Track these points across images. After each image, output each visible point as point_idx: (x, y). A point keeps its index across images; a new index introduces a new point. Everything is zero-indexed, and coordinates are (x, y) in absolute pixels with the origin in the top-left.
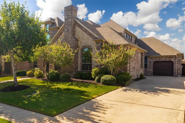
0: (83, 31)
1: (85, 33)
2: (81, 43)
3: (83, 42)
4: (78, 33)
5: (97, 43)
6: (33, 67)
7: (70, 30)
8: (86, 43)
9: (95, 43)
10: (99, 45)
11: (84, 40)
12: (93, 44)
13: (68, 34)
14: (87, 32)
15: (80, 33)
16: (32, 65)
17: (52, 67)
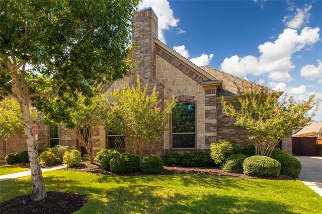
0: (174, 68)
1: (179, 71)
2: (170, 91)
3: (175, 89)
4: (162, 71)
5: (207, 92)
6: (47, 144)
7: (147, 64)
8: (181, 91)
9: (204, 92)
10: (212, 95)
11: (177, 85)
12: (199, 93)
13: (142, 71)
14: (184, 69)
15: (167, 71)
16: (46, 141)
17: (99, 144)
